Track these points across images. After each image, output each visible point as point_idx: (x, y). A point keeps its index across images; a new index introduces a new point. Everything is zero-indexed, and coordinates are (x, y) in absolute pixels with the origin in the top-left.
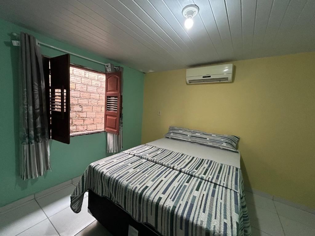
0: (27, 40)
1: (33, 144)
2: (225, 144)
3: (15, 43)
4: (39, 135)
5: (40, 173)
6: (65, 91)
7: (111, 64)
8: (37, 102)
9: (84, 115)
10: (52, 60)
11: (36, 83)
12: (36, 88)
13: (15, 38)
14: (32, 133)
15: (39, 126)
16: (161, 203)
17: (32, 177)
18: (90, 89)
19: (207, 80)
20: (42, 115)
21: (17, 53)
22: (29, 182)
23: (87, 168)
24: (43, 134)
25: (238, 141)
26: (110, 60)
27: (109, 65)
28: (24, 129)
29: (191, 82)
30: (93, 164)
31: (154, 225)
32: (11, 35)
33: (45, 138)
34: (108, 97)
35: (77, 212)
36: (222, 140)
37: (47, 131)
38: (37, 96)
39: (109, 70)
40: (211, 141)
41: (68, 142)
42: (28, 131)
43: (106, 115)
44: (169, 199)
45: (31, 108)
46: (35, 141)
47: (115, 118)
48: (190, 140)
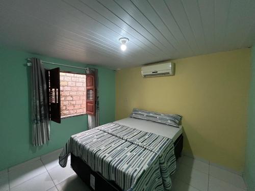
0: (36, 61)
1: (39, 124)
2: (169, 121)
3: (29, 64)
4: (43, 118)
5: (43, 142)
6: (57, 90)
7: (89, 68)
8: (42, 98)
9: (74, 102)
10: (51, 71)
11: (41, 87)
12: (41, 89)
13: (28, 61)
14: (39, 117)
15: (43, 112)
16: (105, 159)
17: (38, 145)
18: (78, 84)
19: (155, 74)
20: (44, 106)
21: (30, 69)
22: (38, 148)
23: (69, 139)
24: (45, 117)
25: (181, 119)
26: (88, 65)
27: (88, 68)
28: (34, 115)
29: (145, 76)
30: (73, 136)
31: (101, 172)
32: (27, 59)
33: (46, 120)
34: (88, 90)
35: (63, 167)
36: (168, 118)
37: (48, 116)
38: (41, 94)
39: (88, 72)
40: (160, 119)
41: (59, 122)
42: (36, 115)
43: (87, 103)
44: (110, 157)
45: (38, 102)
46: (41, 121)
47: (92, 105)
48: (145, 119)
